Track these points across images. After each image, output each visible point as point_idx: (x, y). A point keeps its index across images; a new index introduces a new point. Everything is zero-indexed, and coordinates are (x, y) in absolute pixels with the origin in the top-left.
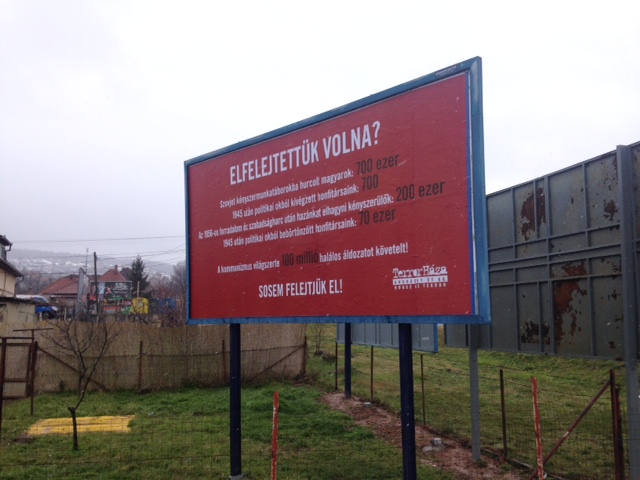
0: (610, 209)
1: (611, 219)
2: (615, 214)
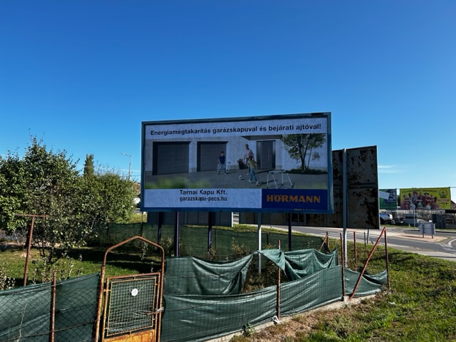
0: (336, 171)
1: (336, 175)
2: (338, 174)
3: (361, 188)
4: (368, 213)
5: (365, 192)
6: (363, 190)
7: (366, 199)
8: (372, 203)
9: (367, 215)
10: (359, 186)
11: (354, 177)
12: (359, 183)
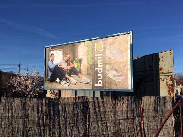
0: (150, 66)
1: (150, 69)
3: (164, 76)
4: (169, 91)
5: (166, 78)
7: (167, 83)
11: (160, 69)
12: (163, 73)
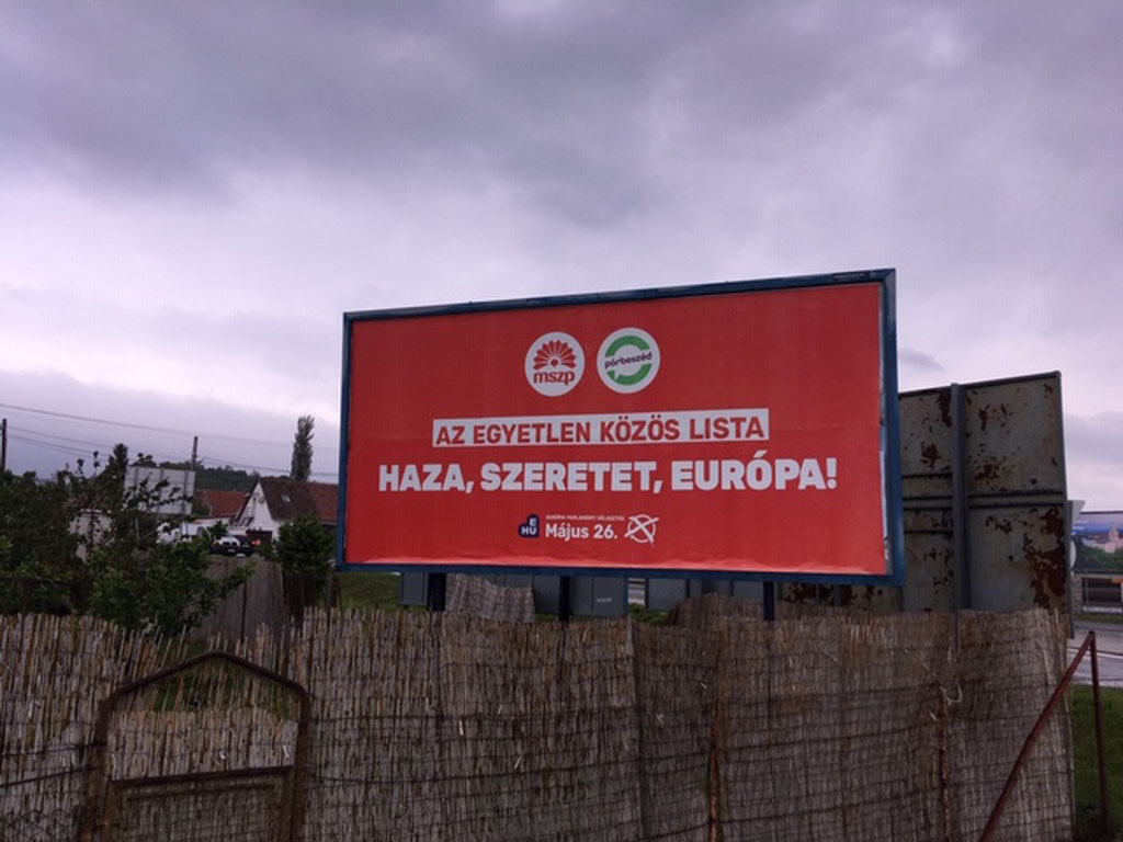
0: (931, 453)
1: (932, 466)
2: (937, 461)
4: (1036, 584)
5: (1024, 517)
6: (1018, 511)
8: (1046, 555)
9: (1033, 591)
10: (1005, 501)
11: (989, 471)
12: (1004, 493)
